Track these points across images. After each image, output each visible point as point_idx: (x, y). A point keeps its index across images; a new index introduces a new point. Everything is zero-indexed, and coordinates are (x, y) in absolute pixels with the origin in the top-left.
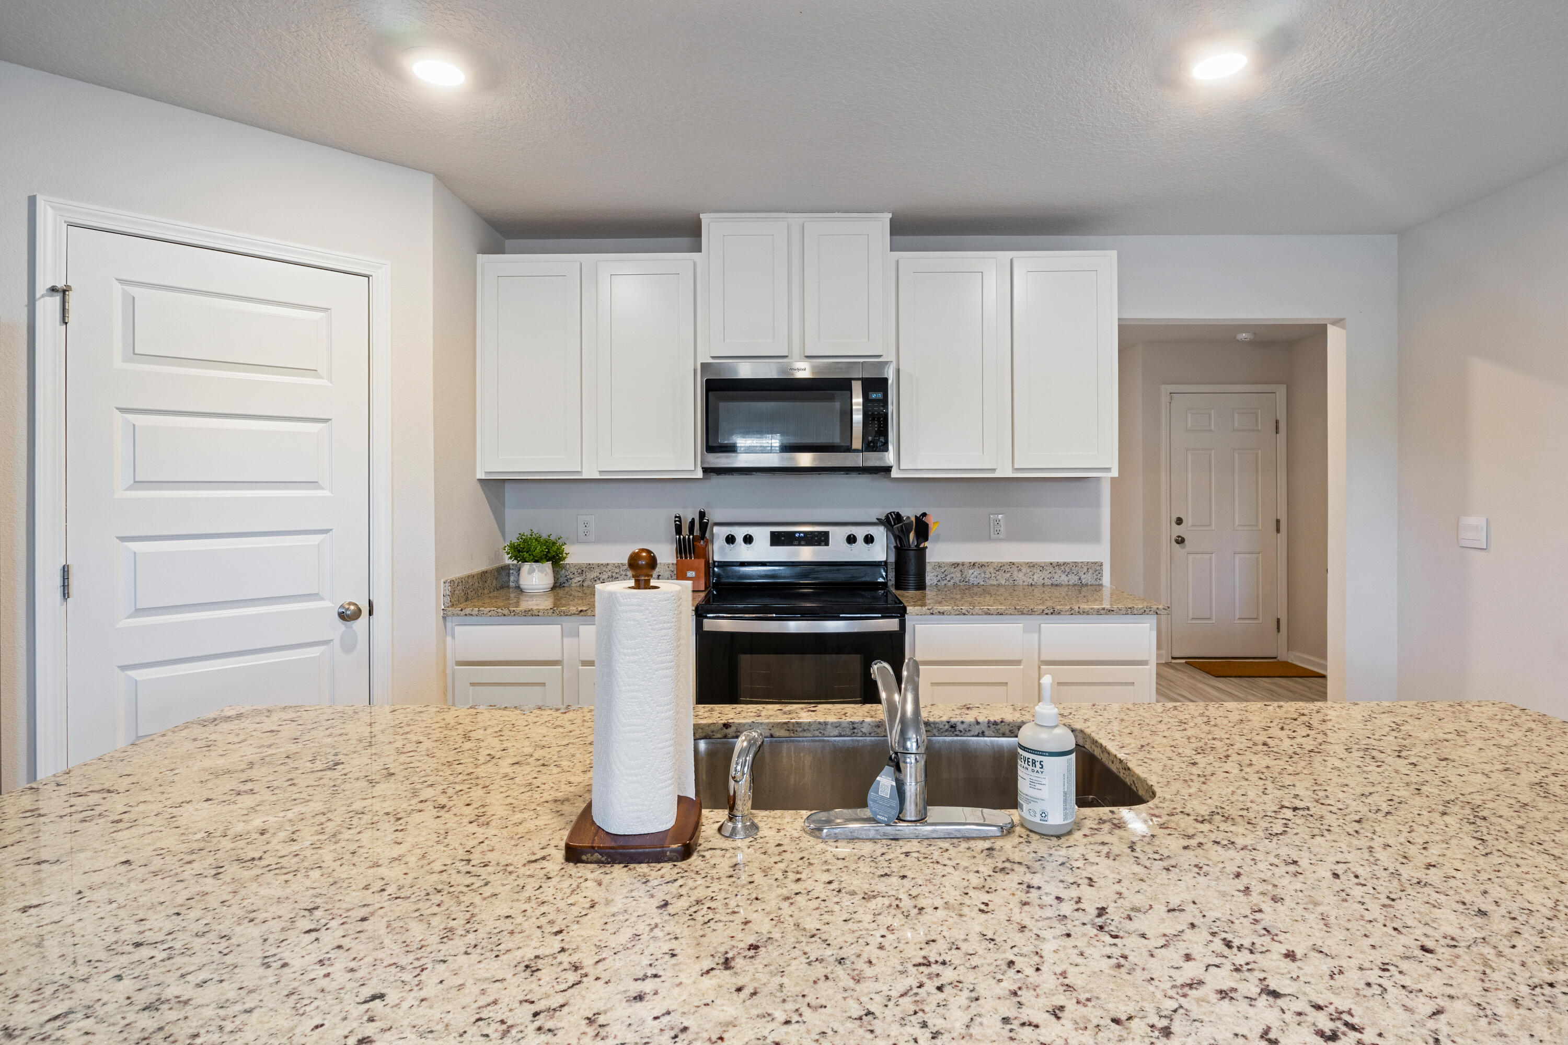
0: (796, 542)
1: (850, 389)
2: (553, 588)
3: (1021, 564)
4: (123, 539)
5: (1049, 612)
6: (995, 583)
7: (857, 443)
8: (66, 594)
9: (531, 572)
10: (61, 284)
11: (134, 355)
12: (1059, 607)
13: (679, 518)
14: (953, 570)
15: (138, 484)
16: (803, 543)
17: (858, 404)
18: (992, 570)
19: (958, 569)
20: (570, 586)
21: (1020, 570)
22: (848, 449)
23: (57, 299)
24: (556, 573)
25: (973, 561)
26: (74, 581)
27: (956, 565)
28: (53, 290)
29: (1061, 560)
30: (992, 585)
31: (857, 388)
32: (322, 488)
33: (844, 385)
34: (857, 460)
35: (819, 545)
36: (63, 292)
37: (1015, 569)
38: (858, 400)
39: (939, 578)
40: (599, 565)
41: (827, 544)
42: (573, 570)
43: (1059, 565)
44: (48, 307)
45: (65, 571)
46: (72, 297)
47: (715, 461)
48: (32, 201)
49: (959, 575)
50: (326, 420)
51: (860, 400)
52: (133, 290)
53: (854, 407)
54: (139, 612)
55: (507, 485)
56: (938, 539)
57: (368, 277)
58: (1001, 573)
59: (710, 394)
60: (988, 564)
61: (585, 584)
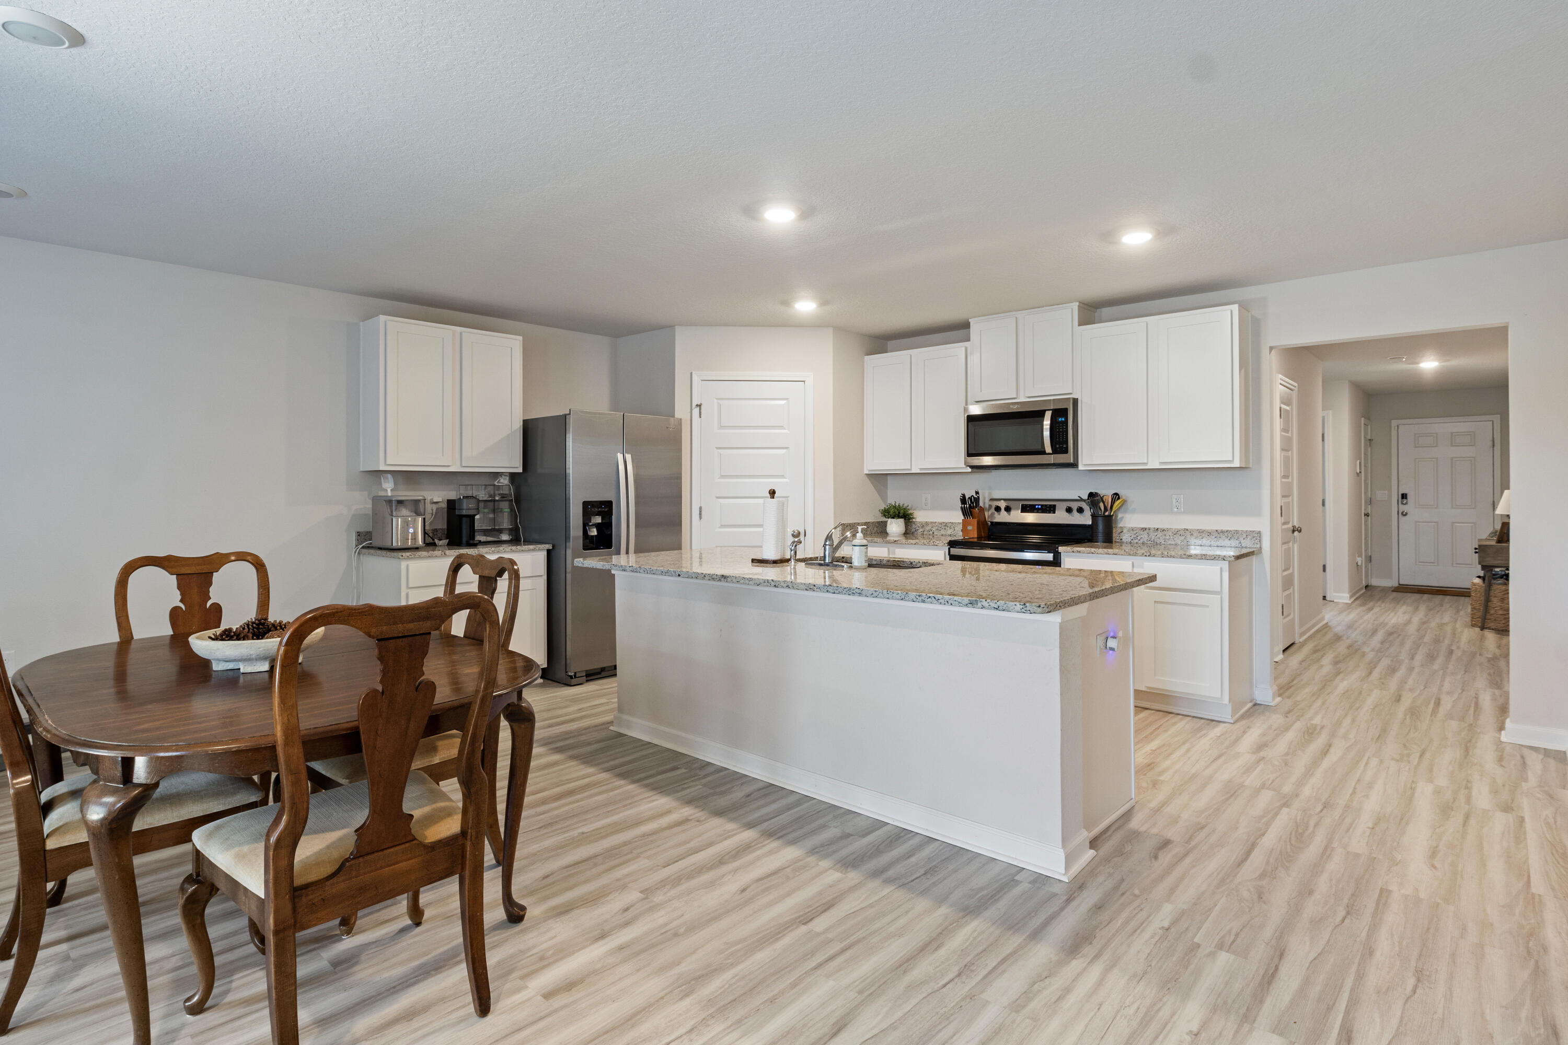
0: (1035, 511)
1: (1043, 416)
2: (905, 534)
3: (1192, 530)
4: (718, 498)
5: (1148, 555)
6: (1173, 543)
7: (1048, 449)
8: (700, 518)
9: (891, 523)
10: (699, 404)
11: (721, 427)
12: (1154, 552)
13: (964, 496)
14: (1142, 533)
15: (722, 477)
16: (1040, 511)
17: (1047, 425)
18: (1170, 534)
19: (1146, 532)
20: (917, 534)
21: (1192, 534)
22: (1043, 452)
23: (698, 408)
24: (907, 525)
25: (1157, 527)
26: (703, 513)
27: (1144, 529)
28: (697, 405)
29: (1225, 529)
30: (1170, 544)
31: (1048, 415)
32: (786, 478)
33: (1040, 414)
34: (1052, 459)
35: (1050, 513)
36: (699, 406)
37: (1188, 533)
38: (1047, 423)
39: (1132, 537)
40: (931, 523)
41: (1054, 513)
42: (918, 525)
43: (1222, 532)
44: (696, 411)
45: (700, 508)
46: (702, 407)
47: (972, 461)
48: (691, 373)
49: (1146, 536)
50: (787, 448)
51: (1049, 422)
52: (720, 402)
53: (1044, 427)
54: (722, 526)
55: (889, 477)
56: (1134, 511)
57: (804, 381)
58: (1177, 536)
59: (970, 424)
60: (1168, 530)
61: (925, 533)
